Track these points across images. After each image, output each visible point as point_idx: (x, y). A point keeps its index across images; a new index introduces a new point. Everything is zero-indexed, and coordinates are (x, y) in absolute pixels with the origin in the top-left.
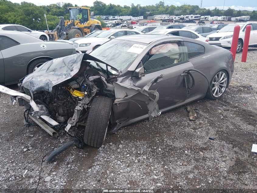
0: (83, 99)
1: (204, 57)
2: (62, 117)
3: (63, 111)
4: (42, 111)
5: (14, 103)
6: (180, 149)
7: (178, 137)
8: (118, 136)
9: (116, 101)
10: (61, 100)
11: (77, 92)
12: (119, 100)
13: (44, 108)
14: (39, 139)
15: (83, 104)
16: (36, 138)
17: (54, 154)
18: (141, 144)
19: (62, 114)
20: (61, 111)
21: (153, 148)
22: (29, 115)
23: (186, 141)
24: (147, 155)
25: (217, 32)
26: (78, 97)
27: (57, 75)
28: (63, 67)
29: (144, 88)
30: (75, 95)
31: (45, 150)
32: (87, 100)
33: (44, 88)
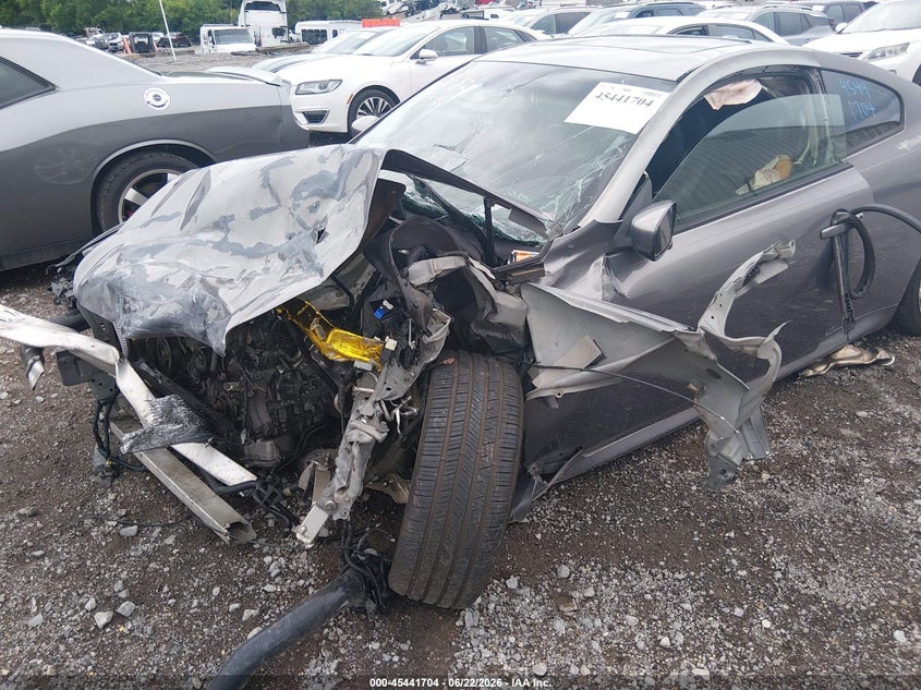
0: (374, 369)
1: (904, 145)
2: (268, 444)
3: (271, 414)
4: (170, 427)
5: (33, 378)
6: (868, 618)
7: (835, 543)
8: (539, 536)
9: (544, 382)
10: (262, 367)
11: (345, 339)
12: (564, 379)
13: (181, 412)
14: (164, 550)
15: (379, 402)
16: (148, 547)
17: (248, 664)
18: (661, 589)
19: (267, 429)
20: (261, 417)
21: (727, 610)
22: (112, 424)
23: (878, 570)
24: (708, 661)
25: (840, 33)
26: (349, 363)
27: (238, 250)
28: (268, 211)
29: (701, 323)
30: (337, 353)
31: (196, 616)
32: (397, 381)
33: (179, 326)
